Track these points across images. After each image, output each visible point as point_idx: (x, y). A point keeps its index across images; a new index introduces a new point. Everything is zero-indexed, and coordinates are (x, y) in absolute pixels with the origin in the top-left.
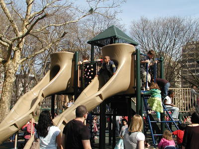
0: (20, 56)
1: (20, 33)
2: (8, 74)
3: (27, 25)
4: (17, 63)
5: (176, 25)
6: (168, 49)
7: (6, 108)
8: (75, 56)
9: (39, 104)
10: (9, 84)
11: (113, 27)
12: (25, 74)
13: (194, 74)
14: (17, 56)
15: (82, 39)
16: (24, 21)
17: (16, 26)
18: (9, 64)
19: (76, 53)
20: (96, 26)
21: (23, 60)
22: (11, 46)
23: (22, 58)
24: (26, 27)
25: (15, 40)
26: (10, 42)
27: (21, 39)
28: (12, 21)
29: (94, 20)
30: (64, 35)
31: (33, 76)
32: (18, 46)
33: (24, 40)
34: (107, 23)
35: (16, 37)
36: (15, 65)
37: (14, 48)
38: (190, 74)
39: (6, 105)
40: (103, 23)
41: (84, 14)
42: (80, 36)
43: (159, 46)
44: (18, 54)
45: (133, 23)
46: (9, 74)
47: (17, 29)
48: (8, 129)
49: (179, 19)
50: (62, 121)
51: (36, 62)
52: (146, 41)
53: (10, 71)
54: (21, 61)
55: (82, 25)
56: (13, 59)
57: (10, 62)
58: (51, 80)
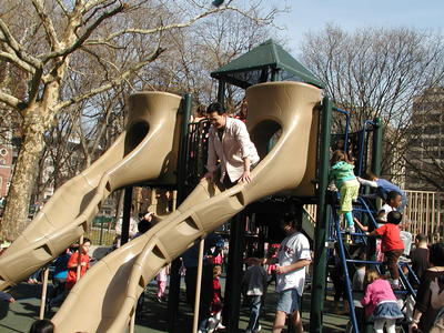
0: (57, 95)
1: (60, 44)
2: (29, 134)
3: (77, 28)
4: (50, 111)
5: (405, 48)
6: (383, 99)
7: (20, 209)
8: (184, 103)
9: (99, 205)
10: (30, 156)
11: (269, 43)
12: (60, 136)
13: (438, 161)
14: (50, 95)
15: (191, 67)
16: (70, 18)
17: (52, 28)
18: (32, 113)
19: (186, 96)
20: (226, 40)
21: (63, 104)
22: (40, 71)
23: (60, 99)
24: (75, 31)
25: (48, 59)
26: (38, 62)
27: (61, 58)
28: (46, 16)
29: (220, 24)
30: (158, 53)
31: (77, 141)
32: (54, 73)
33: (67, 60)
34: (249, 33)
35: (50, 54)
36: (45, 114)
37: (46, 77)
38: (430, 161)
39: (22, 204)
40: (240, 32)
41: (204, 11)
42: (188, 59)
43: (363, 93)
44: (53, 90)
45: (309, 36)
46: (32, 135)
47: (54, 34)
48: (29, 255)
49: (412, 33)
50: (151, 247)
51: (85, 111)
52: (335, 79)
53: (33, 127)
54: (59, 106)
55: (193, 34)
56: (41, 100)
57: (34, 107)
58: (126, 153)
